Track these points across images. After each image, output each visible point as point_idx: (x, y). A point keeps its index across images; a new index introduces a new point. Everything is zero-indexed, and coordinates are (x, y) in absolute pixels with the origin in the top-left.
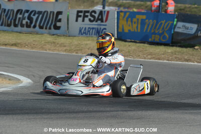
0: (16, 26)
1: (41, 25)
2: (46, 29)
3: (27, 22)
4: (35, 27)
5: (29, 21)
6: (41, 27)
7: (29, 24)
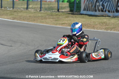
0: (96, 11)
1: (109, 10)
2: (112, 12)
3: (101, 8)
4: (105, 11)
5: (102, 7)
6: (109, 11)
7: (102, 9)
